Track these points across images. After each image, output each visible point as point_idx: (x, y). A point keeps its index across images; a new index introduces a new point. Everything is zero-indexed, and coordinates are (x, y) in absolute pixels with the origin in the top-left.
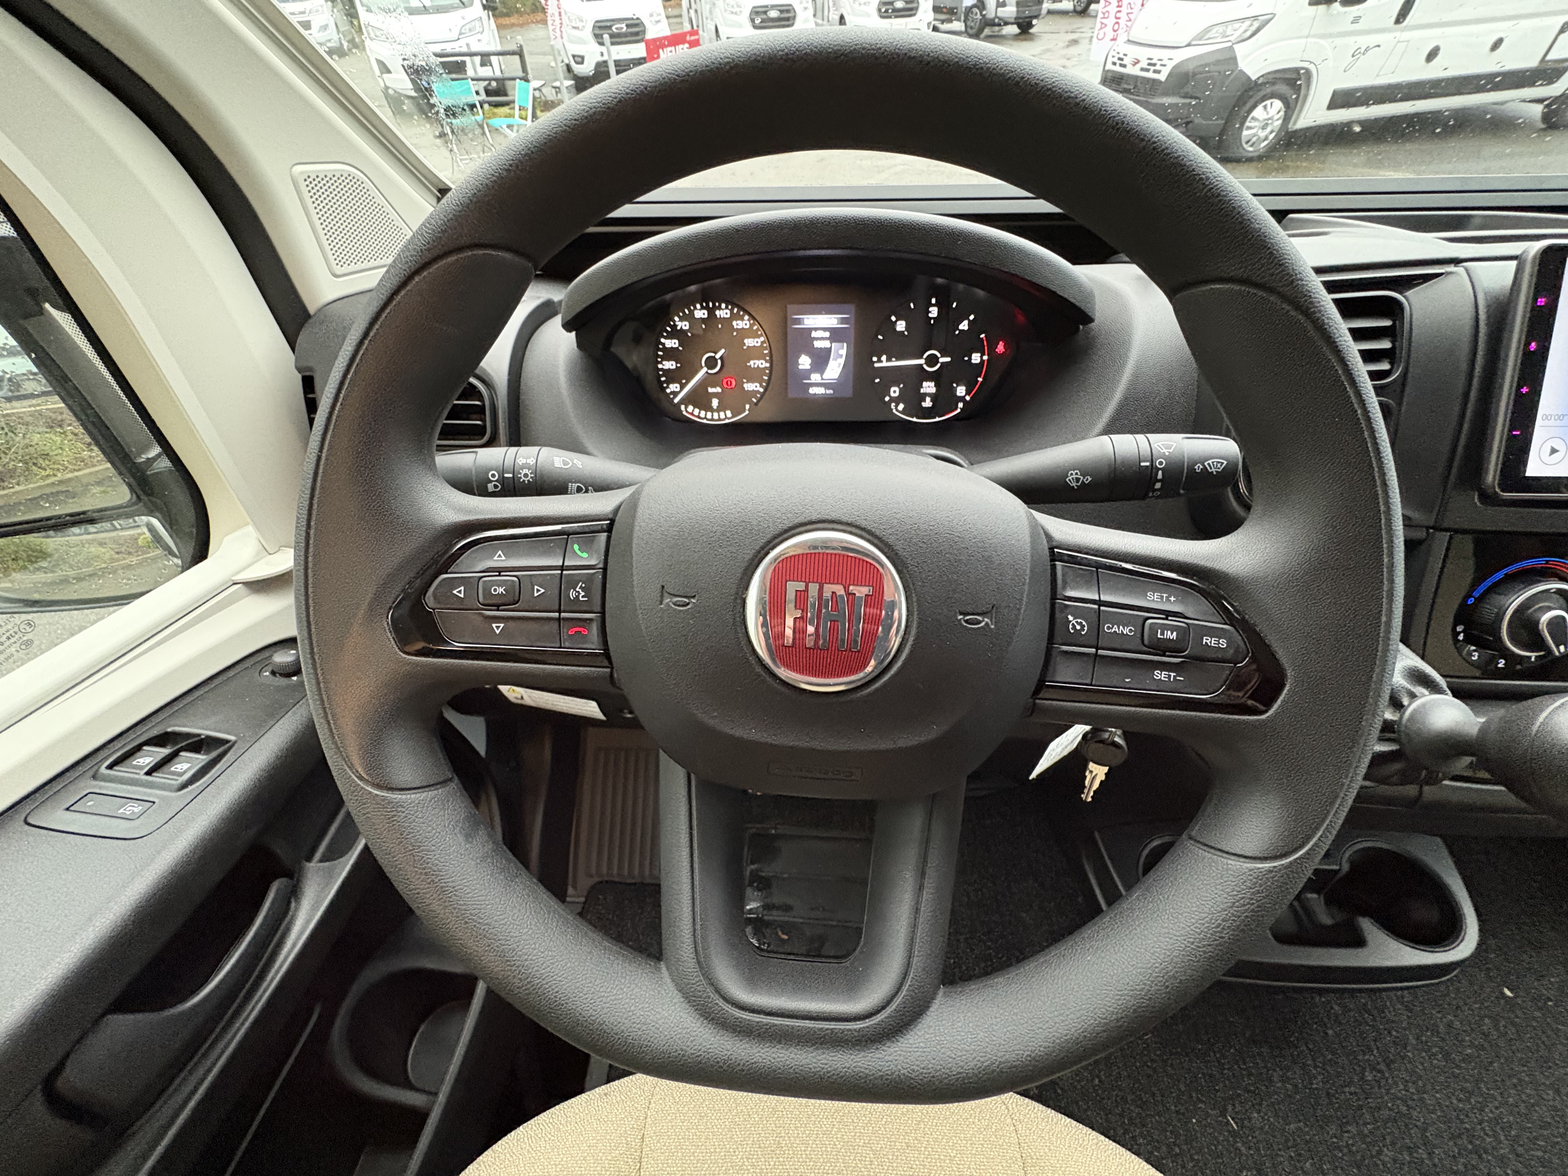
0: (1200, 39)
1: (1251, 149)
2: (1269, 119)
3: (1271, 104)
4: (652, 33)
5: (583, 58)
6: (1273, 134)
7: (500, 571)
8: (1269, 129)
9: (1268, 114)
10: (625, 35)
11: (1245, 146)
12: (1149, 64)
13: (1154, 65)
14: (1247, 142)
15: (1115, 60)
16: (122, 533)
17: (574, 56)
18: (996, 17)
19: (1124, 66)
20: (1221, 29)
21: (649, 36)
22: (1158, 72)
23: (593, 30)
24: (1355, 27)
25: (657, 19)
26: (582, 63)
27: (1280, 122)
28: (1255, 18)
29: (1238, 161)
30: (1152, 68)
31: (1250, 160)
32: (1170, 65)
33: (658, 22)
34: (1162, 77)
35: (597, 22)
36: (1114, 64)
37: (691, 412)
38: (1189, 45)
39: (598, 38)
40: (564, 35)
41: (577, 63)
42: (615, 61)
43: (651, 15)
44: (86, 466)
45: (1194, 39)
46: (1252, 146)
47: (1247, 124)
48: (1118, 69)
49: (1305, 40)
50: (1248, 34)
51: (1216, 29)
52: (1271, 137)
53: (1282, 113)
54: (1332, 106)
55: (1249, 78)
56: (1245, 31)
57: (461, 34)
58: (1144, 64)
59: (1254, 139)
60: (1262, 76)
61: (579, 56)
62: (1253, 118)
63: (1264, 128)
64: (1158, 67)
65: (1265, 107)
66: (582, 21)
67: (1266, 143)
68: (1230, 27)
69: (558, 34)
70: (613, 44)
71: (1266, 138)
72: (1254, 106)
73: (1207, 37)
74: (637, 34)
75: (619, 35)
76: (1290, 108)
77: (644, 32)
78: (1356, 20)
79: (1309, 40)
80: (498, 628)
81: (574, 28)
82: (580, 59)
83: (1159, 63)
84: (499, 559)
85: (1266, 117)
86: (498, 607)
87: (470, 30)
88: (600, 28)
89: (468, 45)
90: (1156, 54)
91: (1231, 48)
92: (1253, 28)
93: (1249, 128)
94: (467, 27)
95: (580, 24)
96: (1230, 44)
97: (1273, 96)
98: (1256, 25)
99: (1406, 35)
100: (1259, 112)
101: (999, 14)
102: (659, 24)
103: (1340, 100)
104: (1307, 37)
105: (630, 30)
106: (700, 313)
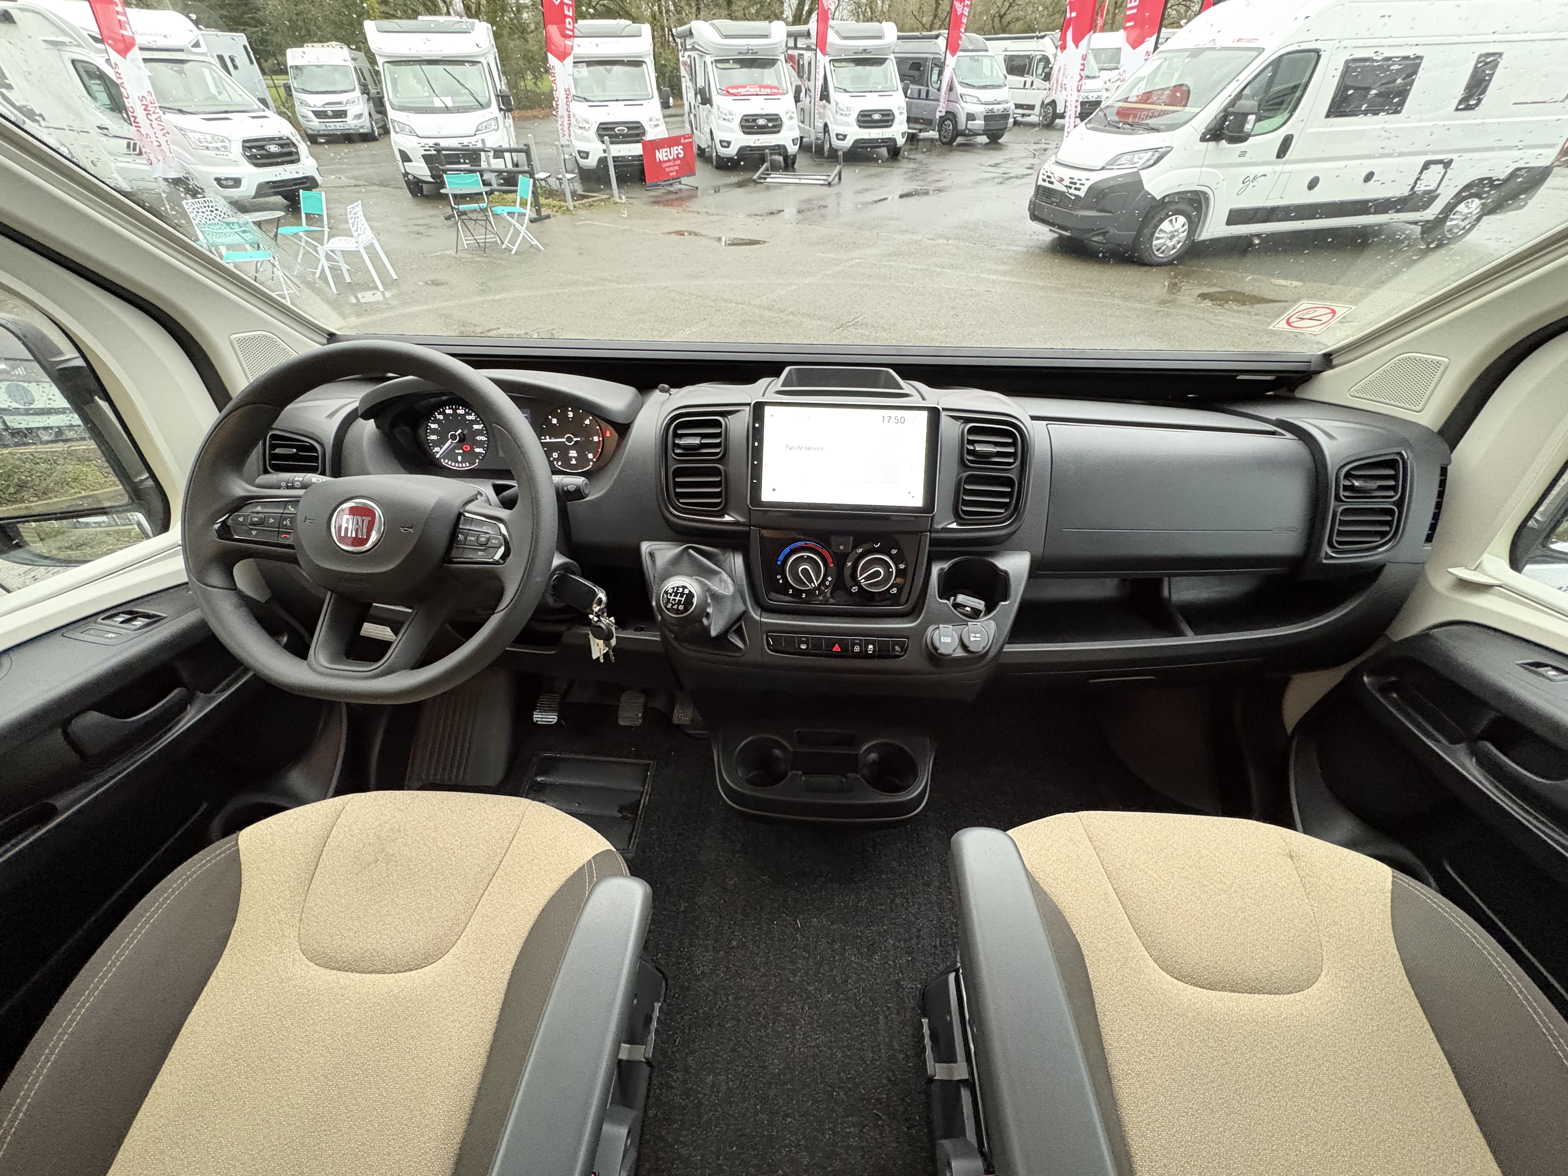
0: (1112, 165)
1: (1162, 255)
2: (1176, 231)
3: (1176, 219)
4: (651, 135)
5: (587, 154)
6: (1180, 244)
7: (258, 513)
8: (1175, 240)
9: (1173, 227)
10: (624, 136)
11: (1156, 253)
12: (1071, 183)
13: (1075, 184)
14: (1158, 250)
15: (1045, 177)
16: (121, 528)
17: (579, 152)
18: (966, 128)
19: (1052, 183)
20: (1129, 157)
21: (648, 137)
22: (1079, 189)
23: (597, 130)
24: (1242, 159)
25: (657, 123)
26: (587, 158)
27: (1185, 234)
28: (1156, 150)
29: (1152, 265)
30: (1074, 186)
31: (1160, 265)
32: (1088, 184)
33: (657, 125)
34: (1082, 194)
35: (601, 124)
36: (1044, 180)
37: (445, 462)
38: (1103, 168)
39: (601, 137)
40: (572, 133)
41: (582, 158)
42: (613, 158)
43: (651, 120)
44: (102, 488)
45: (1107, 164)
46: (1162, 253)
47: (1156, 235)
48: (1047, 184)
49: (1199, 169)
50: (1152, 162)
51: (1125, 157)
52: (1179, 246)
53: (1186, 227)
54: (1229, 222)
55: (1153, 198)
56: (1148, 160)
57: (477, 130)
58: (1067, 182)
59: (1164, 248)
60: (1168, 195)
61: (584, 152)
62: (1161, 230)
63: (1171, 239)
64: (1078, 186)
65: (1171, 221)
66: (588, 122)
67: (1174, 251)
68: (1136, 156)
69: (567, 132)
70: (612, 143)
71: (1174, 247)
72: (1161, 221)
73: (1118, 163)
74: (638, 135)
75: (617, 136)
76: (1194, 225)
77: (644, 134)
78: (1243, 154)
79: (1204, 169)
80: (254, 533)
81: (581, 128)
82: (585, 155)
83: (1079, 182)
84: (259, 509)
85: (1172, 229)
86: (255, 525)
87: (486, 127)
88: (604, 129)
89: (483, 140)
90: (1077, 175)
91: (1137, 174)
92: (1155, 158)
93: (1158, 238)
94: (484, 125)
95: (587, 126)
96: (1136, 170)
97: (1177, 212)
98: (1157, 155)
99: (1288, 167)
100: (1165, 225)
101: (969, 127)
102: (658, 128)
103: (1236, 217)
104: (1202, 166)
105: (630, 132)
106: (448, 411)
